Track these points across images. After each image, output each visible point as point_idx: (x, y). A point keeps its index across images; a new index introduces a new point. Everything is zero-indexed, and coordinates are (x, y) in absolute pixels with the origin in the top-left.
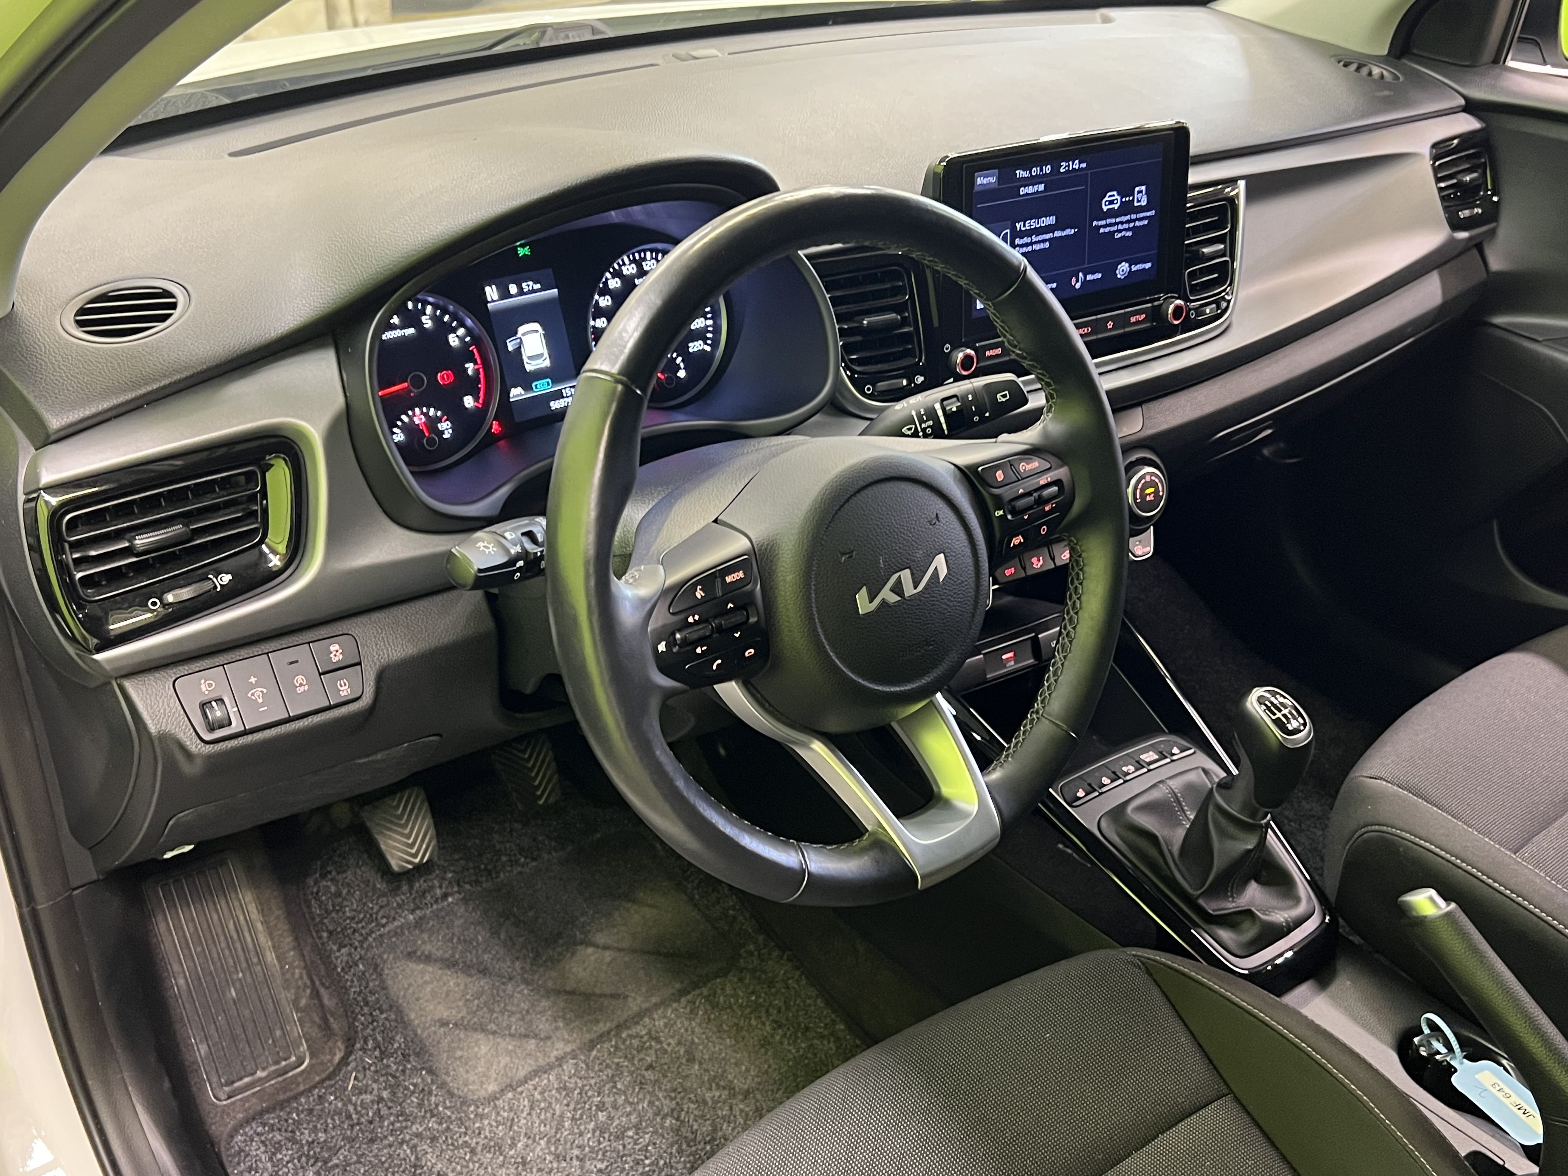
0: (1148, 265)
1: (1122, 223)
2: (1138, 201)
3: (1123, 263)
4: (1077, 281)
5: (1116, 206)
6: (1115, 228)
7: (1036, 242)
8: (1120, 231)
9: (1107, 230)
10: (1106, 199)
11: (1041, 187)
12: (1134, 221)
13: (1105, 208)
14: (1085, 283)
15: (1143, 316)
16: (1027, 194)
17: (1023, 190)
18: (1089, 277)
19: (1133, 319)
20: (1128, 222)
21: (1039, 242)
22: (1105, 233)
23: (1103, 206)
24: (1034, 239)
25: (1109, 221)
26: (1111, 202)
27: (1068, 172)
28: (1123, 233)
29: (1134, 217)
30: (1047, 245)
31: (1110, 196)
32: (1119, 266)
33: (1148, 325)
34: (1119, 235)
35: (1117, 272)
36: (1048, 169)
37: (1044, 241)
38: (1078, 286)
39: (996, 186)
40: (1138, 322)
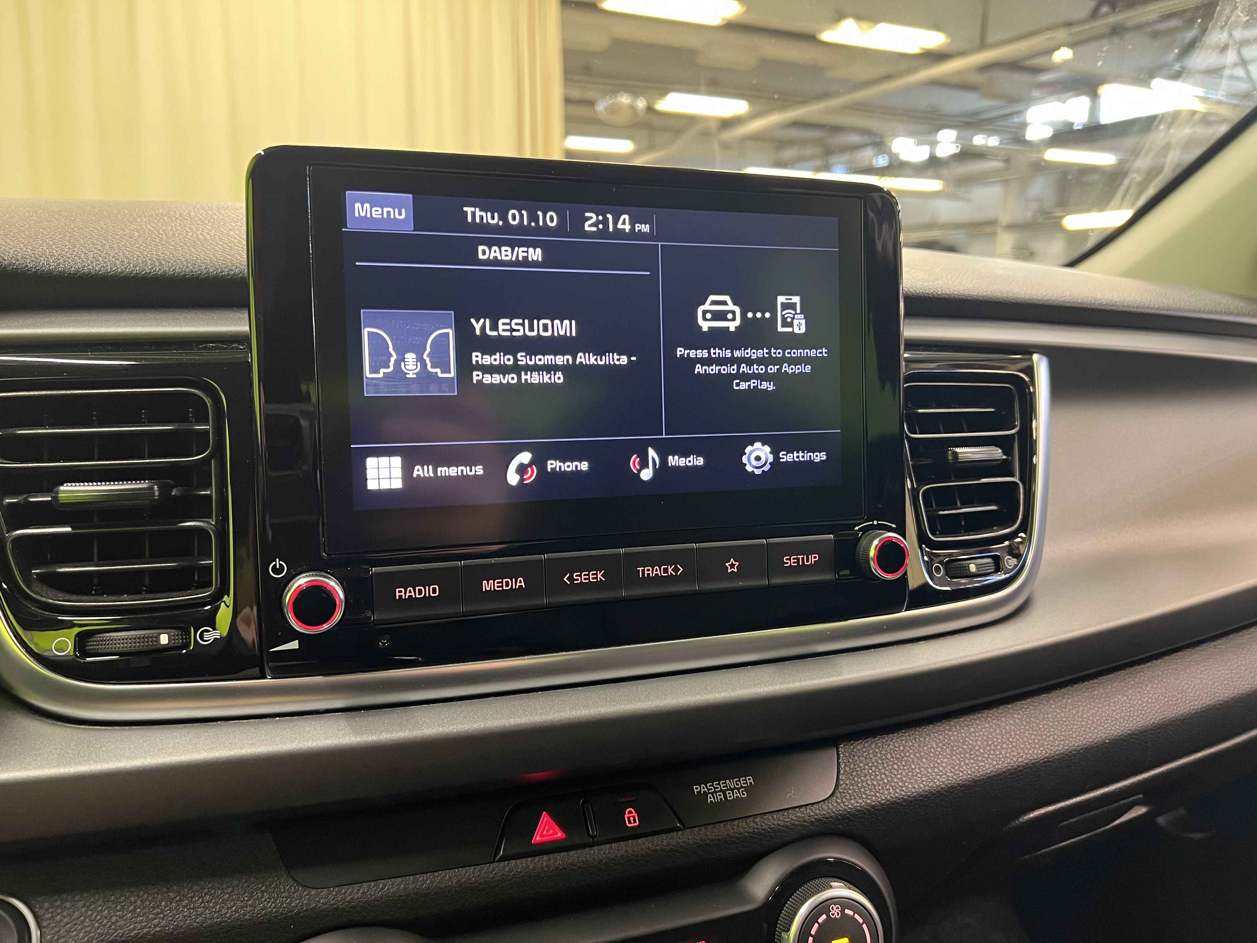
0: (819, 457)
1: (749, 362)
2: (785, 324)
3: (758, 445)
4: (644, 464)
5: (732, 326)
6: (733, 369)
7: (528, 368)
8: (746, 377)
9: (713, 369)
10: (707, 306)
11: (536, 254)
12: (779, 362)
13: (705, 326)
14: (662, 470)
15: (814, 558)
16: (496, 262)
17: (484, 253)
18: (674, 461)
19: (790, 561)
20: (760, 361)
21: (536, 368)
22: (707, 375)
23: (700, 321)
24: (523, 359)
25: (716, 352)
26: (719, 316)
27: (603, 233)
28: (753, 383)
29: (777, 353)
30: (559, 378)
31: (714, 303)
32: (749, 449)
33: (828, 577)
34: (744, 386)
35: (745, 459)
36: (551, 219)
37: (550, 369)
38: (646, 475)
39: (409, 228)
40: (801, 569)
